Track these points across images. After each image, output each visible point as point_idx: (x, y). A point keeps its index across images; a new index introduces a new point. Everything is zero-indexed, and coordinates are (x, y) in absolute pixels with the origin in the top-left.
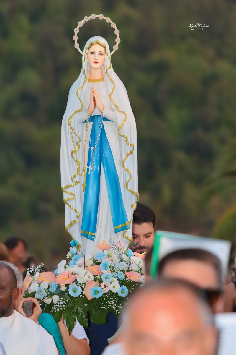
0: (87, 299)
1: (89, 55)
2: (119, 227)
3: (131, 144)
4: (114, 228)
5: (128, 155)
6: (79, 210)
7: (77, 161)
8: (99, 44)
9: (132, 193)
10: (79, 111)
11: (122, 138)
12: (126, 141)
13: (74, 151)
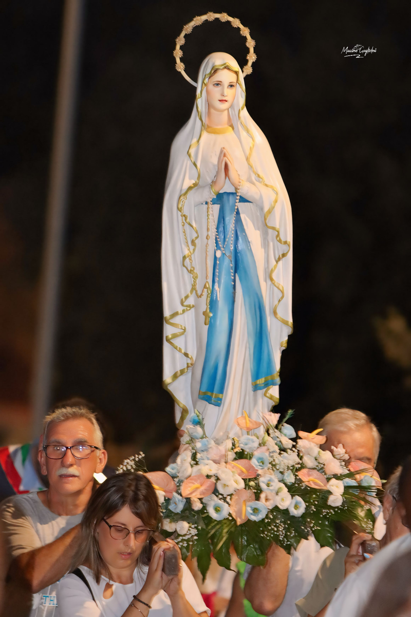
2: (261, 381)
3: (285, 240)
4: (252, 384)
5: (279, 259)
6: (193, 353)
7: (193, 271)
8: (229, 69)
9: (284, 323)
10: (194, 186)
11: (270, 231)
12: (277, 237)
13: (188, 255)
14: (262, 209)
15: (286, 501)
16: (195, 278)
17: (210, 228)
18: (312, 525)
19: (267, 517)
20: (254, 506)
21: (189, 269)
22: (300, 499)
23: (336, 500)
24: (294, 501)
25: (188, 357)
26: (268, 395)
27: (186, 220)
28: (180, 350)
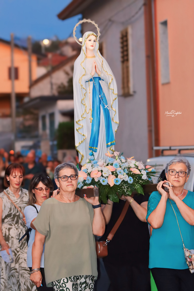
0: (110, 186)
1: (88, 42)
2: (109, 144)
3: (116, 93)
4: (106, 145)
5: (114, 100)
6: (86, 135)
8: (93, 35)
9: (116, 123)
10: (84, 75)
11: (110, 90)
12: (113, 92)
13: (83, 99)
14: (107, 83)
15: (127, 178)
16: (86, 107)
17: (90, 89)
18: (136, 186)
19: (121, 184)
20: (116, 180)
21: (84, 104)
22: (131, 178)
23: (144, 177)
24: (129, 178)
25: (84, 136)
26: (111, 149)
27: (82, 87)
28: (81, 134)
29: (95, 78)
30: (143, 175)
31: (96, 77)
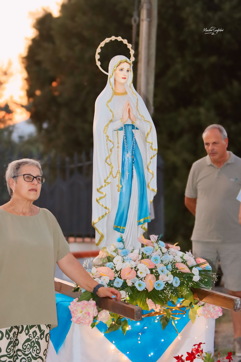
0: (148, 291)
1: (118, 71)
2: (142, 220)
3: (155, 149)
4: (138, 222)
5: (151, 158)
6: (110, 207)
7: (111, 164)
8: (127, 62)
9: (153, 190)
10: (111, 121)
11: (148, 144)
12: (151, 147)
13: (109, 157)
14: (143, 133)
15: (171, 280)
16: (112, 168)
17: (119, 143)
18: (185, 291)
21: (109, 164)
22: (178, 278)
23: (196, 278)
24: (175, 280)
25: (107, 209)
26: (143, 227)
27: (108, 138)
28: (102, 206)
29: (126, 126)
30: (194, 275)
31: (128, 125)
